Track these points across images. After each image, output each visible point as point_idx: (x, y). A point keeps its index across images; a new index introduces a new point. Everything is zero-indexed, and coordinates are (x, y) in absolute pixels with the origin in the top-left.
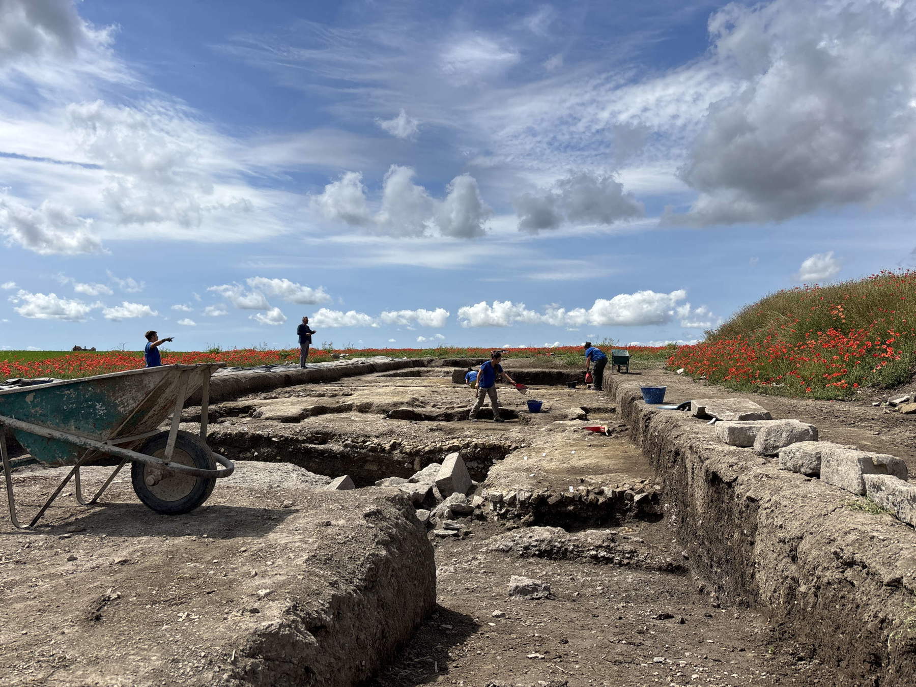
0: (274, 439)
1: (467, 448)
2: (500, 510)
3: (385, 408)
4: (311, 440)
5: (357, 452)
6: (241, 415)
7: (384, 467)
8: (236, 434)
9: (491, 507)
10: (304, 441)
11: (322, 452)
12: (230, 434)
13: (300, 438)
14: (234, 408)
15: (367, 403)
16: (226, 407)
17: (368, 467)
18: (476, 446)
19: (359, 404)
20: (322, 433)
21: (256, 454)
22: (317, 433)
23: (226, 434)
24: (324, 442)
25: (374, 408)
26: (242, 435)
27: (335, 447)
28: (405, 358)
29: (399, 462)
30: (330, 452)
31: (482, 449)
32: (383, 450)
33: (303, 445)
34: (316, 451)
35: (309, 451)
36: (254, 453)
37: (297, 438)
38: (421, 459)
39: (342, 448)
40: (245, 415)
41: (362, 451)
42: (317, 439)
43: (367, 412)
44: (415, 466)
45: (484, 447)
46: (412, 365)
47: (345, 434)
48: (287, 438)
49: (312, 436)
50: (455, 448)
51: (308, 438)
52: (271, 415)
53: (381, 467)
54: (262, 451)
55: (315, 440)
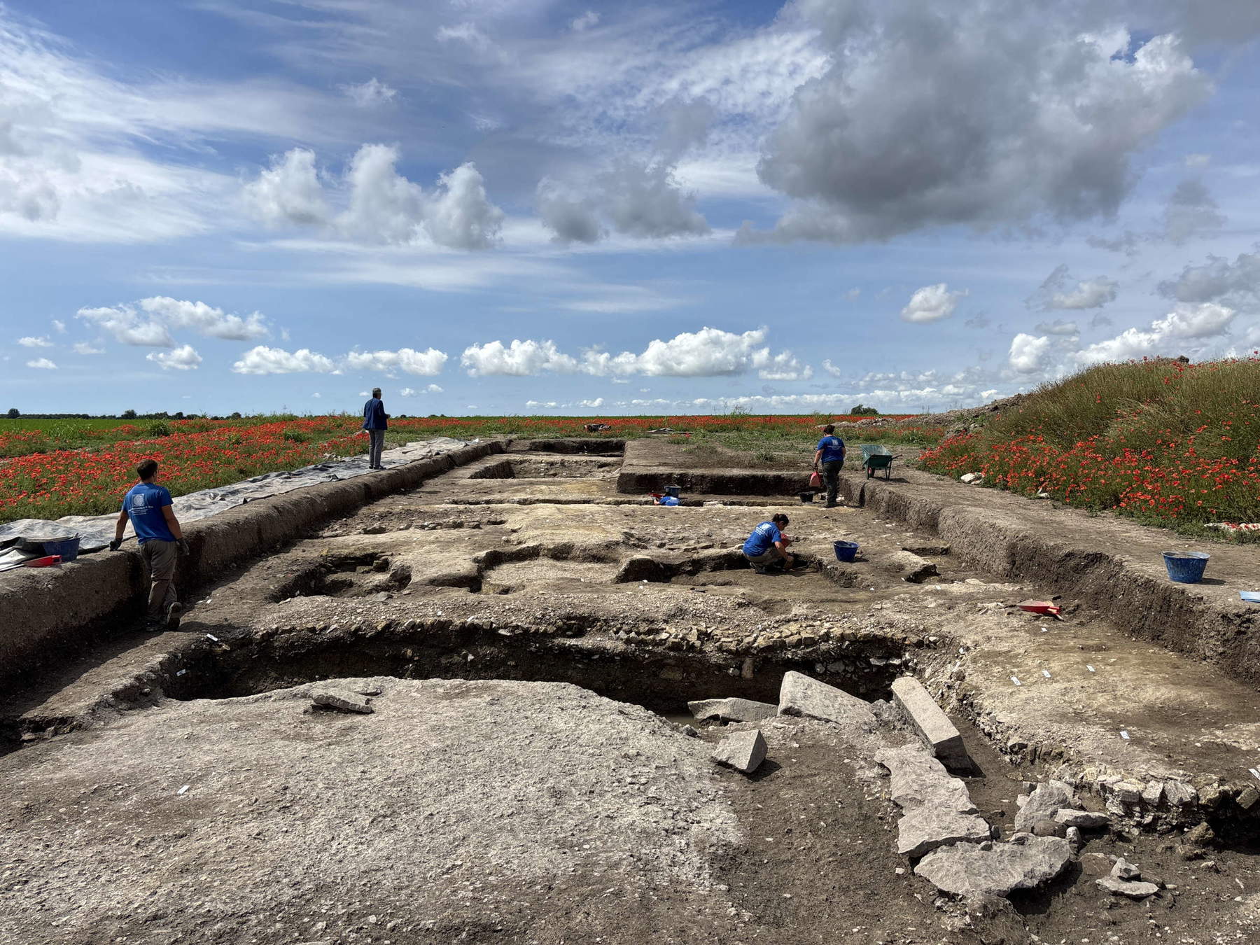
0: (502, 632)
5: (648, 652)
6: (360, 569)
7: (693, 675)
8: (432, 624)
11: (589, 653)
12: (421, 625)
14: (346, 558)
15: (565, 545)
17: (667, 674)
19: (552, 547)
21: (471, 657)
23: (413, 626)
25: (578, 552)
26: (442, 626)
28: (477, 440)
29: (719, 667)
30: (602, 652)
34: (579, 650)
35: (566, 651)
36: (466, 657)
38: (754, 661)
41: (656, 649)
43: (565, 559)
44: (744, 673)
45: (855, 640)
46: (492, 451)
47: (615, 618)
50: (809, 641)
52: (431, 573)
53: (689, 674)
54: (481, 651)
55: (567, 630)
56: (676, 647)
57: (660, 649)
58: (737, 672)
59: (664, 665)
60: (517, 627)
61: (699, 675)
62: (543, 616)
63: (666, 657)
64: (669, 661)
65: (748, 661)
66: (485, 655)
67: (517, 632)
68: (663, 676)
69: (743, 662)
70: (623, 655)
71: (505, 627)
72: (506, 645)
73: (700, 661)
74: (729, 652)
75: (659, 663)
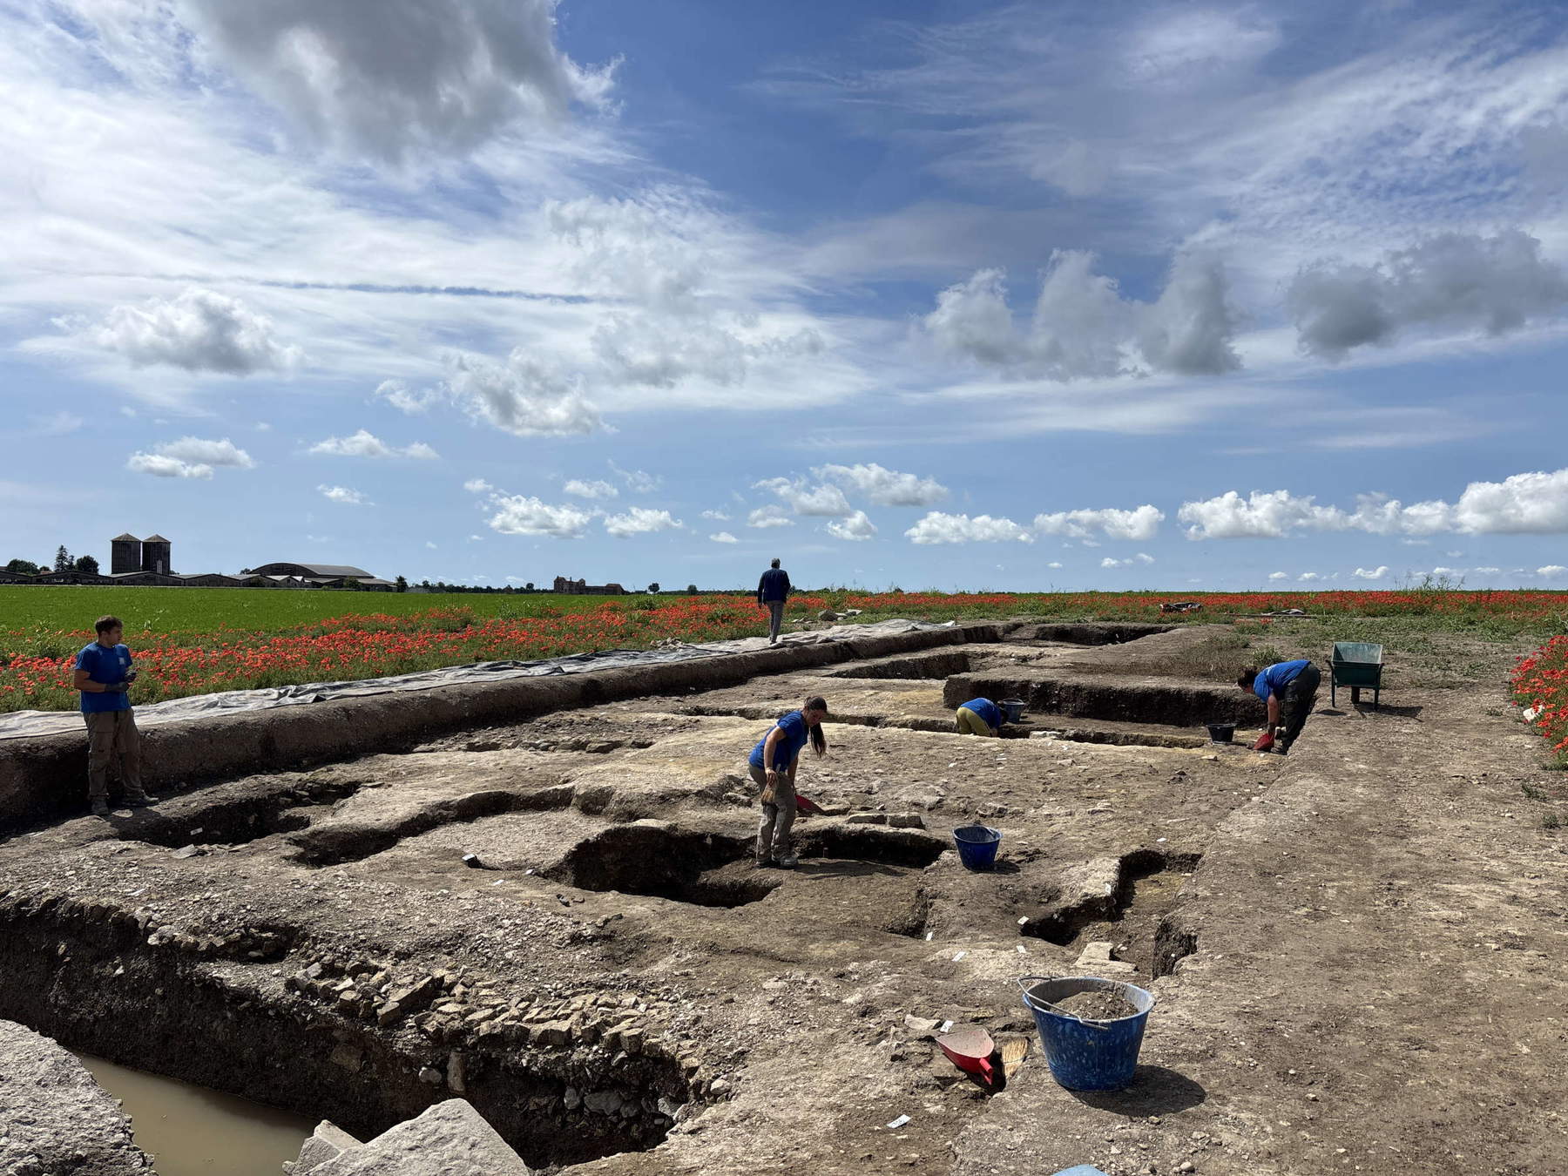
0: (152, 939)
1: (590, 1044)
3: (634, 807)
4: (239, 951)
5: (314, 1010)
10: (213, 954)
13: (206, 944)
14: (329, 785)
15: (601, 790)
16: (314, 782)
18: (616, 1042)
19: (582, 791)
20: (279, 929)
22: (266, 926)
24: (261, 958)
25: (612, 806)
27: (274, 982)
28: (951, 623)
31: (632, 1057)
32: (376, 1014)
33: (200, 967)
37: (197, 944)
39: (282, 992)
42: (258, 943)
43: (598, 813)
48: (173, 941)
49: (248, 936)
51: (230, 944)
54: (133, 964)
56: (351, 1009)
57: (331, 1008)
58: (436, 1076)
59: (332, 1041)
60: (169, 934)
61: (383, 1071)
62: (219, 919)
63: (331, 1026)
64: (338, 1034)
65: (456, 1058)
66: (135, 970)
67: (165, 942)
68: (334, 1060)
69: (447, 1059)
70: (270, 1007)
71: (155, 932)
72: (153, 960)
73: (376, 1042)
74: (432, 1031)
75: (324, 1033)
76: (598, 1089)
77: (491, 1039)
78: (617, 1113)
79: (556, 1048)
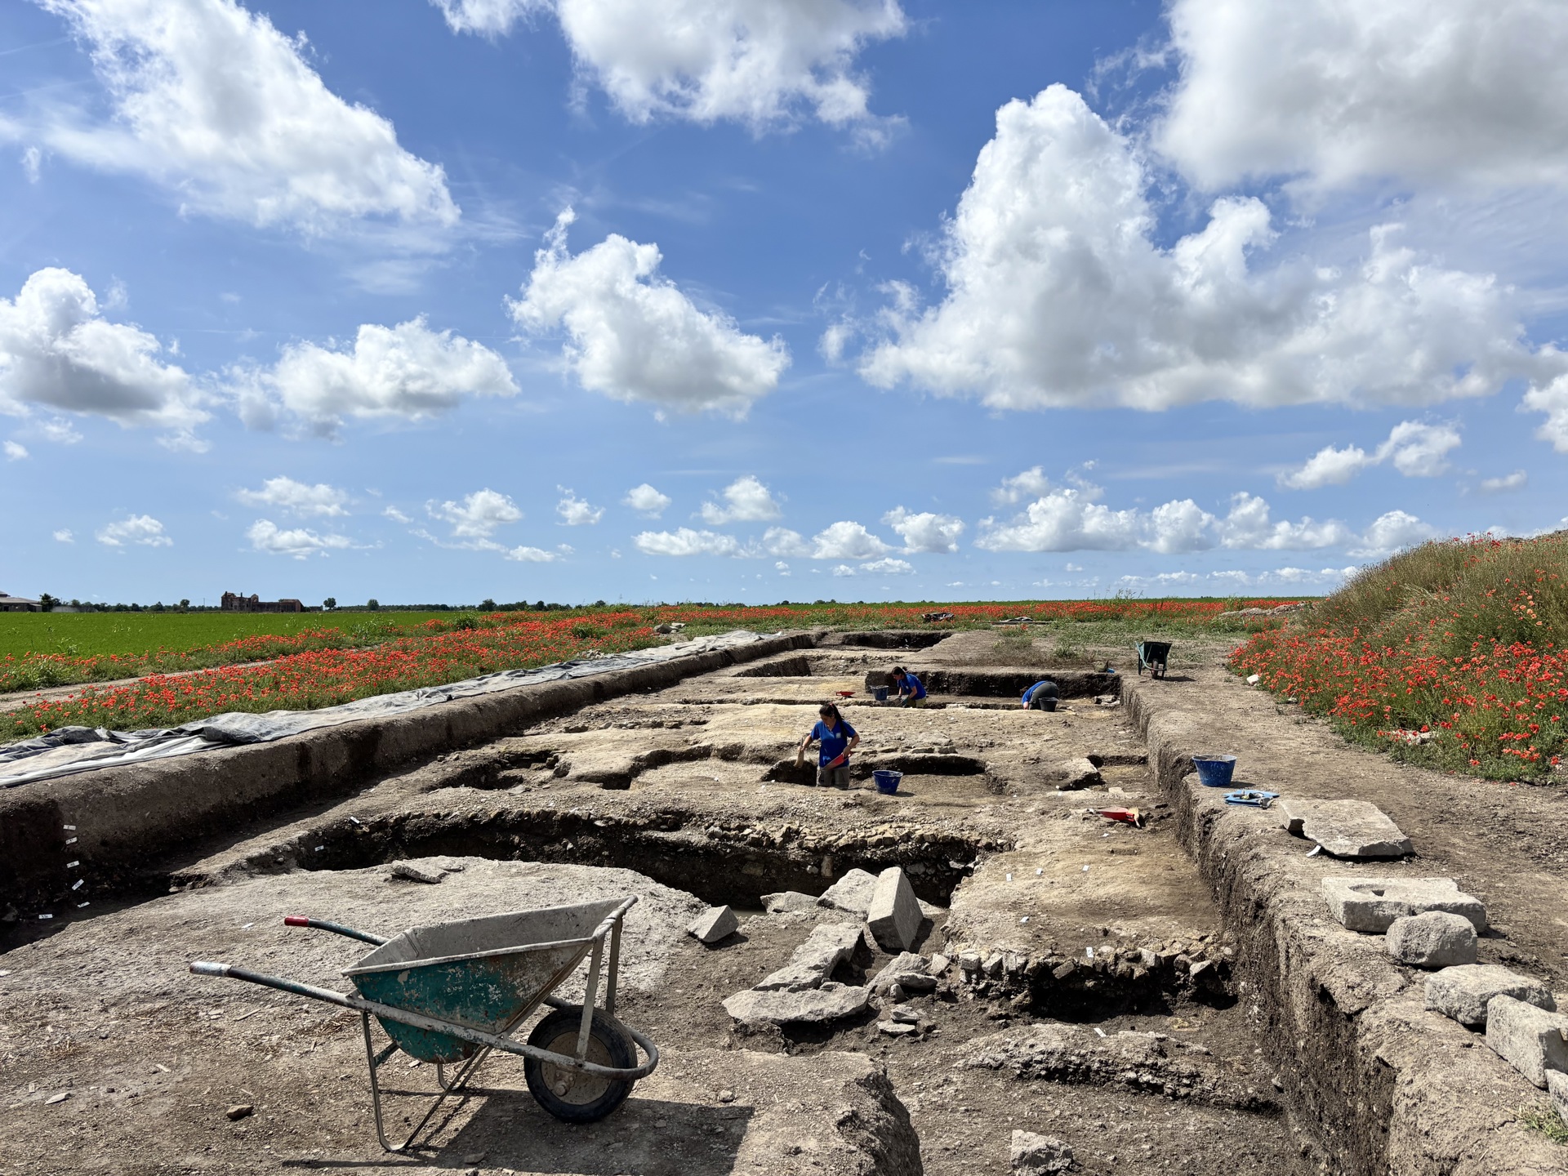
0: (598, 823)
1: (907, 842)
2: (978, 983)
3: (763, 753)
4: (655, 825)
5: (730, 846)
6: (534, 766)
7: (774, 871)
8: (538, 814)
9: (962, 977)
10: (645, 827)
11: (675, 845)
12: (529, 814)
13: (640, 822)
14: (523, 754)
15: (735, 745)
16: (510, 753)
17: (749, 870)
18: (922, 839)
19: (721, 747)
20: (672, 813)
21: (570, 846)
22: (665, 812)
23: (521, 815)
24: (675, 827)
25: (745, 753)
26: (546, 816)
27: (695, 836)
28: (779, 634)
29: (797, 863)
30: (687, 845)
31: (932, 844)
32: (772, 843)
33: (644, 833)
34: (666, 843)
35: (654, 844)
36: (565, 845)
37: (635, 823)
38: (833, 860)
39: (705, 840)
40: (540, 765)
41: (737, 844)
42: (665, 821)
43: (735, 760)
44: (823, 871)
45: (935, 841)
46: (791, 646)
47: (709, 814)
48: (618, 822)
49: (658, 817)
50: (888, 842)
51: (651, 821)
52: (584, 769)
53: (769, 870)
54: (580, 841)
55: (662, 824)
56: (756, 842)
57: (742, 844)
58: (815, 870)
59: (745, 861)
60: (611, 819)
61: (779, 872)
62: (639, 809)
63: (746, 852)
64: (749, 857)
65: (827, 859)
66: (583, 845)
67: (610, 823)
68: (745, 872)
69: (821, 861)
70: (705, 847)
71: (601, 818)
72: (601, 836)
73: (779, 858)
74: (808, 849)
75: (740, 858)
76: (914, 862)
77: (847, 847)
78: (925, 873)
79: (886, 846)
